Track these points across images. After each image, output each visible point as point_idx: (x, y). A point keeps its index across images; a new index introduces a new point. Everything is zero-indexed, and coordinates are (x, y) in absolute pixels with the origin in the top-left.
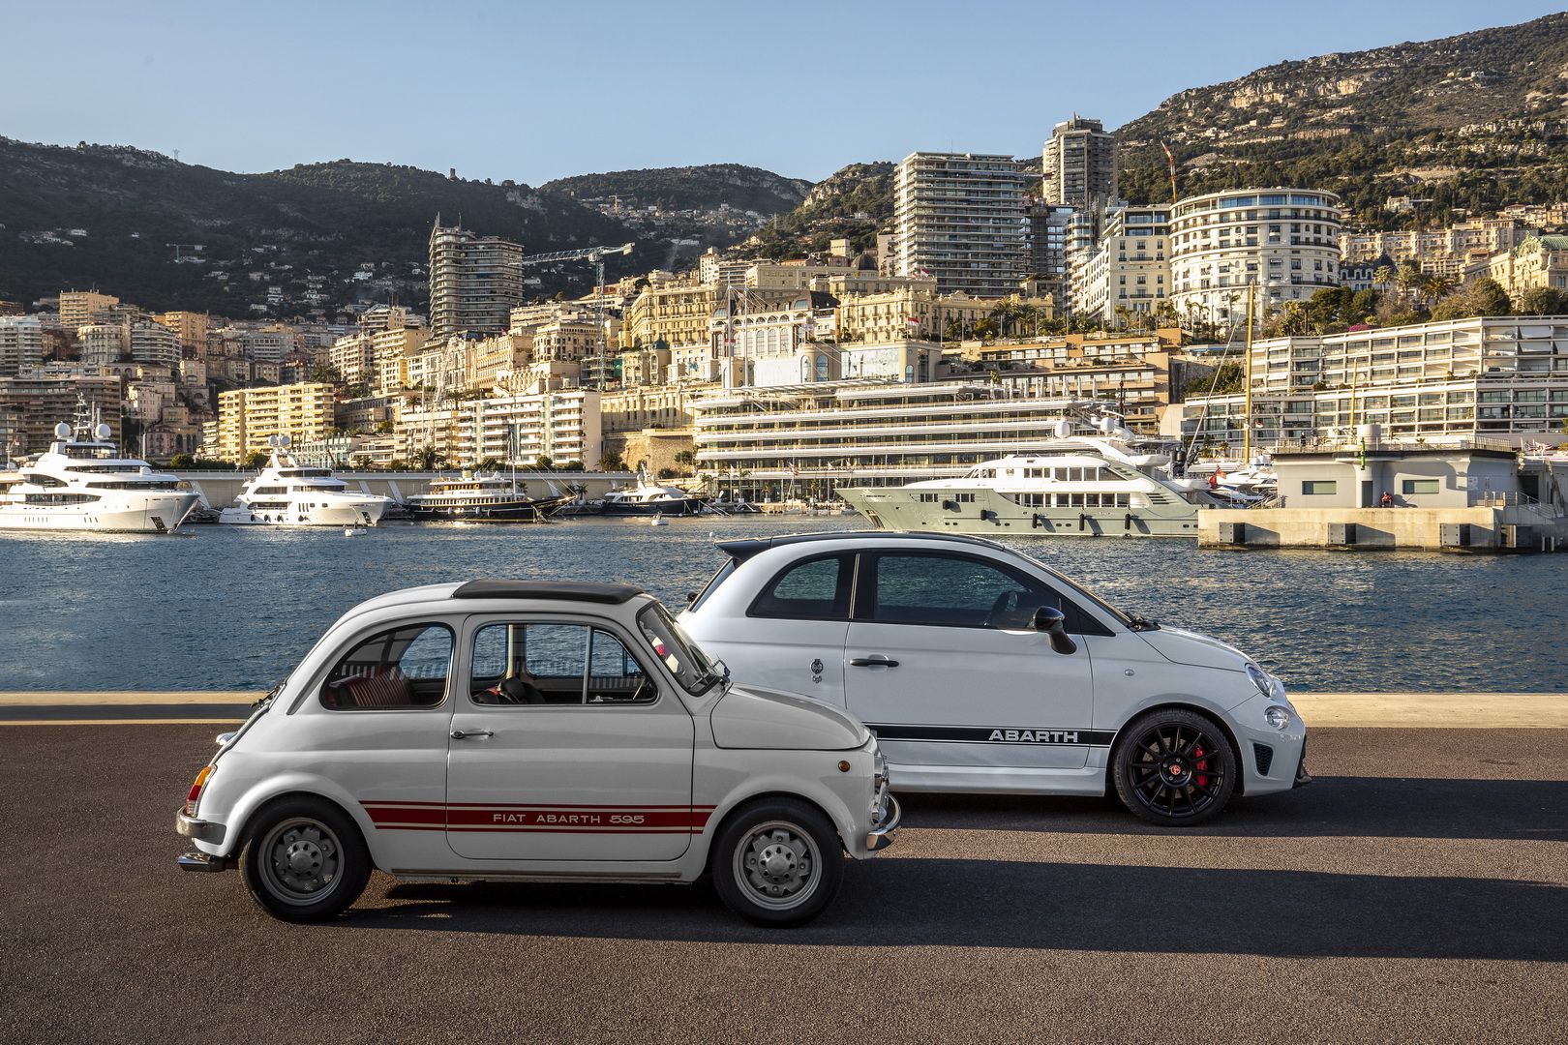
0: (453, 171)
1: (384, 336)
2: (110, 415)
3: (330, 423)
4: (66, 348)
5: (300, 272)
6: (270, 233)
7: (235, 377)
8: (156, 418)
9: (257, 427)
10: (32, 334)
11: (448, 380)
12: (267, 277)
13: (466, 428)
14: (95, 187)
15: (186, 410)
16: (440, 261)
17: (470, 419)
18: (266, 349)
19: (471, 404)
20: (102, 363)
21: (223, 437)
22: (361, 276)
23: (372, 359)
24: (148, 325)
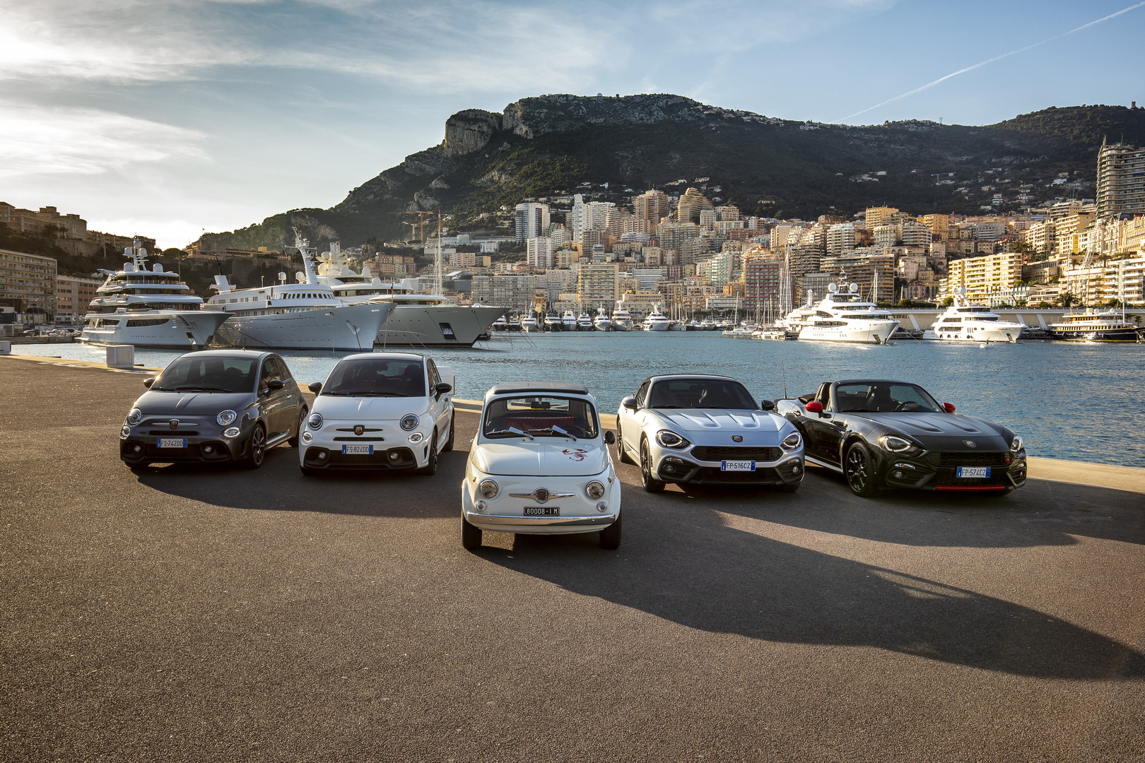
0: (1134, 103)
1: (1064, 221)
2: (888, 277)
3: (1018, 278)
4: (867, 240)
5: (1015, 183)
6: (997, 160)
7: (965, 252)
8: (915, 277)
9: (971, 282)
10: (849, 233)
11: (1105, 247)
12: (993, 189)
13: (1111, 279)
14: (892, 146)
15: (933, 272)
16: (1105, 168)
17: (1115, 273)
18: (986, 233)
19: (1116, 263)
20: (885, 248)
21: (951, 288)
22: (1058, 182)
23: (1054, 236)
24: (912, 223)
